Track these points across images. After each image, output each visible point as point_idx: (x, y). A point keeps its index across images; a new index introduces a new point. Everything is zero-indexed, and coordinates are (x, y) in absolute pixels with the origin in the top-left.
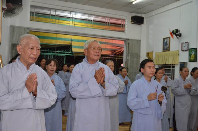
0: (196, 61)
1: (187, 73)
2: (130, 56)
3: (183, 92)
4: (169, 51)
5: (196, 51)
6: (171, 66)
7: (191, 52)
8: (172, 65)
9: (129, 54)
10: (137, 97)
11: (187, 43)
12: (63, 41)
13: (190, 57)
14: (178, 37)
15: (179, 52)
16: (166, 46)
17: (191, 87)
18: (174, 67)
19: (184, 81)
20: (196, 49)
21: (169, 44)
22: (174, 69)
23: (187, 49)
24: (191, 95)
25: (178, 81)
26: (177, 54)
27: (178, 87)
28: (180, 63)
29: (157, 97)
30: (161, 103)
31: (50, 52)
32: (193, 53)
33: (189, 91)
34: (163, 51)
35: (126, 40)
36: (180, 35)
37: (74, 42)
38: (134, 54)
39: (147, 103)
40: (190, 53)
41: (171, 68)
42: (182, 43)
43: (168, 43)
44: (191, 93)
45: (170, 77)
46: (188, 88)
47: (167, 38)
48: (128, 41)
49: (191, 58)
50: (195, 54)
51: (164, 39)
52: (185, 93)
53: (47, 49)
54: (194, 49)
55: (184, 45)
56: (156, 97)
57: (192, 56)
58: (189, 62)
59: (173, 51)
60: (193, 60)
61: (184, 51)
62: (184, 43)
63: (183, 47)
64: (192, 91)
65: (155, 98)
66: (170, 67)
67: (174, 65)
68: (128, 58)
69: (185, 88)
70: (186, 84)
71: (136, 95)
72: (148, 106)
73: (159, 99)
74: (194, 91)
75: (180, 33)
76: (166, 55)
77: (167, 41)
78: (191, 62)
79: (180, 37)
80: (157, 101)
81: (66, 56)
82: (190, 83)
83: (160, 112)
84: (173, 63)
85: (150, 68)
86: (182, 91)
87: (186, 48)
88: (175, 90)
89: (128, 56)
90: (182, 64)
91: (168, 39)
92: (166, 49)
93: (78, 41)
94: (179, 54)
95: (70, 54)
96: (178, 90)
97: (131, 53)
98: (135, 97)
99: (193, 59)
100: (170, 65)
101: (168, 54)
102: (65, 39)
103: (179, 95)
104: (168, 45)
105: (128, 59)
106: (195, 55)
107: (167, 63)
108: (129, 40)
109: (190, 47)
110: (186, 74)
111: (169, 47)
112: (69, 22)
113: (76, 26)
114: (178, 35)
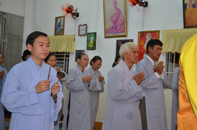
0: (95, 49)
1: (86, 61)
2: (7, 38)
3: (81, 87)
4: (63, 34)
5: (96, 37)
6: (65, 55)
7: (90, 37)
8: (66, 53)
9: (6, 35)
10: (18, 89)
11: (85, 26)
13: (88, 43)
14: (75, 17)
15: (75, 37)
16: (59, 28)
17: (91, 80)
18: (68, 56)
19: (82, 72)
20: (95, 33)
21: (64, 26)
22: (68, 59)
23: (85, 34)
24: (90, 91)
25: (75, 72)
26: (73, 39)
27: (75, 80)
28: (76, 51)
29: (50, 88)
30: (55, 98)
32: (92, 39)
33: (88, 85)
34: (55, 35)
35: (2, 14)
36: (77, 15)
38: (14, 35)
39: (34, 98)
40: (89, 39)
41: (65, 58)
42: (79, 26)
43: (62, 24)
44: (90, 88)
45: (63, 69)
46: (87, 81)
47: (60, 17)
48: (5, 16)
49: (90, 45)
50: (94, 40)
51: (57, 18)
52: (83, 88)
54: (93, 34)
55: (81, 28)
56: (48, 86)
57: (90, 43)
58: (87, 50)
59: (68, 35)
60: (91, 48)
61: (81, 35)
62: (81, 25)
63: (80, 31)
64: (92, 85)
65: (47, 89)
66: (63, 56)
67: (69, 53)
68: (3, 41)
69: (83, 82)
70: (84, 76)
71: (18, 86)
72: (36, 101)
73: (52, 92)
74: (93, 85)
75: (77, 12)
76: (59, 40)
77: (60, 22)
78: (89, 50)
79: (77, 18)
80: (50, 94)
82: (89, 75)
83: (53, 110)
84: (68, 51)
85: (41, 45)
86: (80, 85)
87: (83, 32)
88: (71, 85)
89: (4, 38)
90: (78, 52)
91: (62, 19)
92: (59, 32)
94: (74, 40)
96: (75, 84)
97: (9, 34)
98: (16, 89)
99: (92, 46)
100: (64, 53)
101: (62, 39)
103: (76, 90)
104: (62, 27)
105: (4, 43)
106: (94, 42)
107: (59, 51)
108: (5, 14)
109: (89, 32)
110: (85, 63)
111: (63, 30)
114: (75, 15)
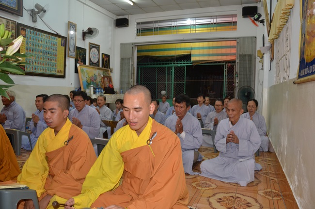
12: (182, 51)
31: (171, 64)
37: (194, 50)
48: (238, 40)
53: (166, 61)
81: (187, 66)
89: (238, 59)
93: (199, 48)
95: (191, 63)
102: (185, 49)
108: (238, 38)
112: (189, 30)
113: (197, 32)
